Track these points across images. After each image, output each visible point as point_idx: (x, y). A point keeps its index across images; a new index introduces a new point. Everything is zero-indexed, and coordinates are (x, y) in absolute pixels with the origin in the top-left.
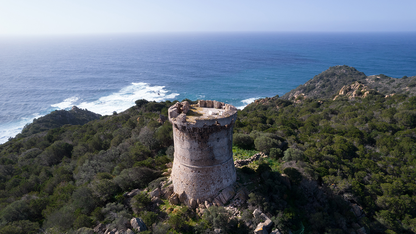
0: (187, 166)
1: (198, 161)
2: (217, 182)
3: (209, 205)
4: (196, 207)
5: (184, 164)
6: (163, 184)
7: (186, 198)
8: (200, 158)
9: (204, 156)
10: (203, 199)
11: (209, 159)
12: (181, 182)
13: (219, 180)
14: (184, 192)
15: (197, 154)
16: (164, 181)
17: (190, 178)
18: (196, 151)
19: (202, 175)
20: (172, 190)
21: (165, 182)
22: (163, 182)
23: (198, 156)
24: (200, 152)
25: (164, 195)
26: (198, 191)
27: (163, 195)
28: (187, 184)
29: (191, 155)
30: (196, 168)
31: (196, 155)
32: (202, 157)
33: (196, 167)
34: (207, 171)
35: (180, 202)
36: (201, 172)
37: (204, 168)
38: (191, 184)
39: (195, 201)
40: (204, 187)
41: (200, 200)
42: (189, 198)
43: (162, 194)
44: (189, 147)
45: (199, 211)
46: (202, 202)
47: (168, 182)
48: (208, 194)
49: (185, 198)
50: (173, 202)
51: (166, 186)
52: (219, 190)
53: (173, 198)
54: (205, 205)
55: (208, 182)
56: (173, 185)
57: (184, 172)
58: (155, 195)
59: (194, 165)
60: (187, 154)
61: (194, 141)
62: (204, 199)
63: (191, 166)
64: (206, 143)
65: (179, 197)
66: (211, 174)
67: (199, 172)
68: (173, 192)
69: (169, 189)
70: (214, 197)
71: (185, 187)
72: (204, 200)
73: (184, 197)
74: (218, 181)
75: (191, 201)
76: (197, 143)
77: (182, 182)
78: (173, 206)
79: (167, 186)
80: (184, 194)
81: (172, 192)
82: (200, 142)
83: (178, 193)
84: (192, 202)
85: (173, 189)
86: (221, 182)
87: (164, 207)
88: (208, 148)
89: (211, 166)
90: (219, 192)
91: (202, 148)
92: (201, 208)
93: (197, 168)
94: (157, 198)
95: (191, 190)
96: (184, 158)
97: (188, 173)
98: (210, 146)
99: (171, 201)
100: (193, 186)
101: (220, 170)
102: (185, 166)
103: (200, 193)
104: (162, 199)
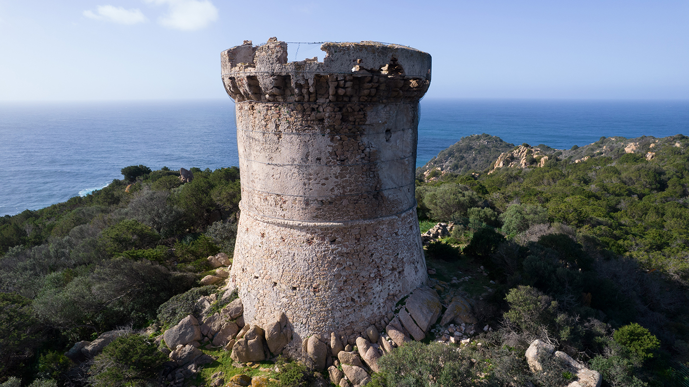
0: (292, 227)
1: (330, 203)
2: (388, 273)
3: (371, 350)
4: (329, 362)
5: (279, 221)
6: (206, 303)
7: (292, 338)
8: (336, 192)
9: (350, 185)
10: (348, 332)
11: (366, 194)
12: (269, 288)
13: (395, 265)
14: (284, 317)
15: (327, 179)
16: (208, 295)
17: (302, 265)
18: (325, 167)
19: (345, 250)
20: (237, 319)
21: (213, 296)
22: (207, 297)
23: (331, 184)
24: (337, 169)
25: (213, 336)
26: (333, 308)
27: (210, 336)
28: (294, 289)
29: (305, 184)
30: (321, 228)
31: (323, 181)
32: (343, 187)
33: (322, 224)
34: (358, 236)
35: (271, 354)
36: (339, 242)
37: (351, 227)
38: (308, 284)
39: (322, 343)
40: (352, 291)
41: (338, 338)
42: (302, 335)
43: (204, 336)
44: (298, 157)
45: (342, 375)
46: (345, 342)
47: (225, 296)
48: (364, 314)
49: (289, 336)
50: (246, 357)
51: (218, 307)
52: (397, 300)
53: (247, 340)
54: (357, 351)
55: (363, 273)
56: (240, 303)
57: (281, 247)
58: (182, 339)
59: (315, 218)
60: (292, 183)
61: (318, 131)
62: (353, 334)
63: (305, 224)
64: (355, 138)
65: (267, 336)
66: (371, 247)
67: (333, 241)
68: (241, 326)
69: (227, 314)
70: (383, 322)
71: (285, 300)
72: (352, 337)
73: (285, 335)
74: (393, 269)
75: (310, 344)
76: (327, 140)
77: (275, 284)
78: (249, 370)
79: (222, 306)
80: (283, 326)
81: (239, 324)
82: (338, 133)
83: (260, 325)
84: (316, 347)
85: (242, 315)
86: (399, 272)
87: (215, 376)
88: (363, 155)
89: (370, 218)
90: (397, 305)
91: (343, 157)
92: (347, 362)
93: (327, 228)
94: (188, 347)
95: (306, 306)
96: (280, 200)
97: (295, 250)
98: (368, 150)
99: (238, 354)
100: (314, 292)
101: (396, 234)
102: (286, 226)
103: (337, 315)
104: (207, 349)
